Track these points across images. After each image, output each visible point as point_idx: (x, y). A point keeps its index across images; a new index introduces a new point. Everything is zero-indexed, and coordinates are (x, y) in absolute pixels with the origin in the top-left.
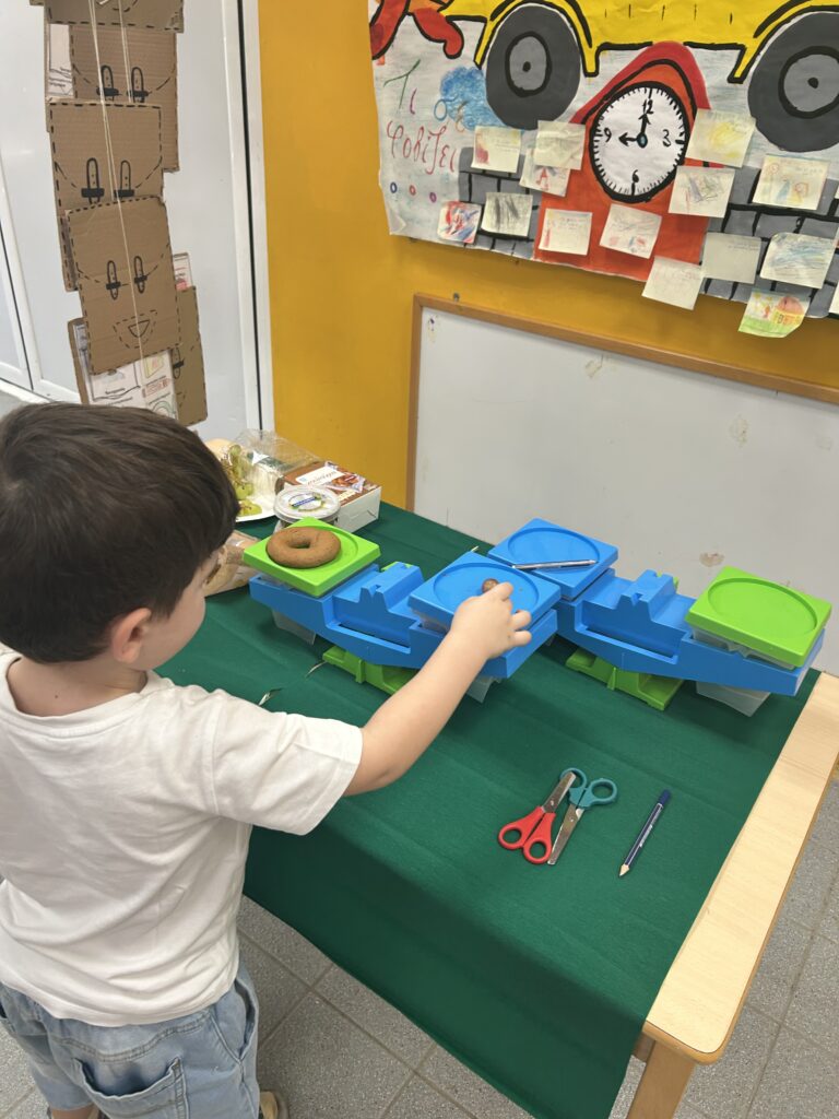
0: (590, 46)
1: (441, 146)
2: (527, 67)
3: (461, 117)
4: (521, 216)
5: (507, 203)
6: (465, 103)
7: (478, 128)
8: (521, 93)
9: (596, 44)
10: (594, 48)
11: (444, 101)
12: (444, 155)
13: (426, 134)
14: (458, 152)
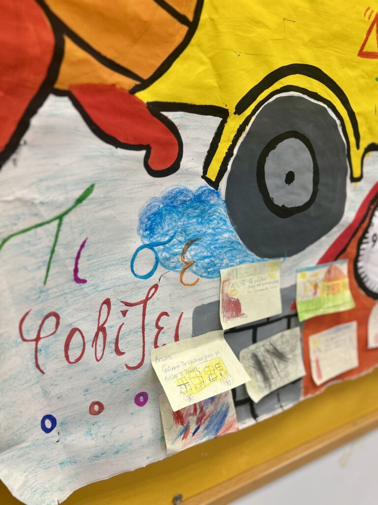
0: (358, 147)
1: (151, 318)
2: (290, 178)
3: (189, 265)
4: (290, 356)
5: (268, 351)
6: (191, 242)
7: (224, 272)
8: (284, 212)
9: (364, 144)
10: (362, 150)
11: (151, 246)
12: (160, 329)
13: (117, 308)
14: (188, 316)
